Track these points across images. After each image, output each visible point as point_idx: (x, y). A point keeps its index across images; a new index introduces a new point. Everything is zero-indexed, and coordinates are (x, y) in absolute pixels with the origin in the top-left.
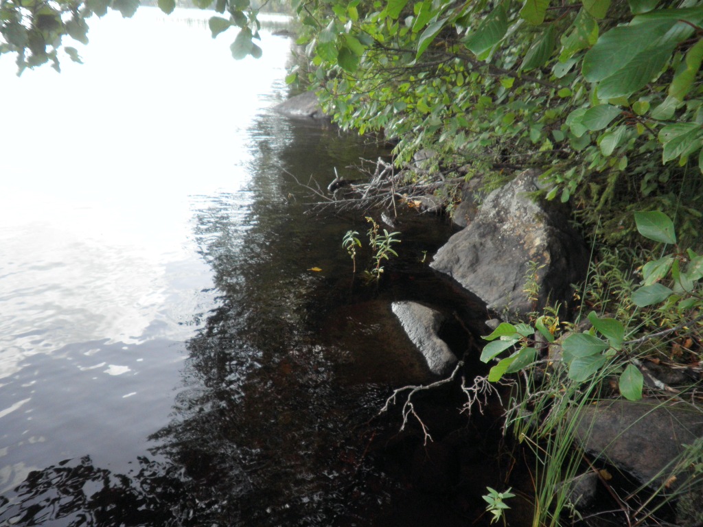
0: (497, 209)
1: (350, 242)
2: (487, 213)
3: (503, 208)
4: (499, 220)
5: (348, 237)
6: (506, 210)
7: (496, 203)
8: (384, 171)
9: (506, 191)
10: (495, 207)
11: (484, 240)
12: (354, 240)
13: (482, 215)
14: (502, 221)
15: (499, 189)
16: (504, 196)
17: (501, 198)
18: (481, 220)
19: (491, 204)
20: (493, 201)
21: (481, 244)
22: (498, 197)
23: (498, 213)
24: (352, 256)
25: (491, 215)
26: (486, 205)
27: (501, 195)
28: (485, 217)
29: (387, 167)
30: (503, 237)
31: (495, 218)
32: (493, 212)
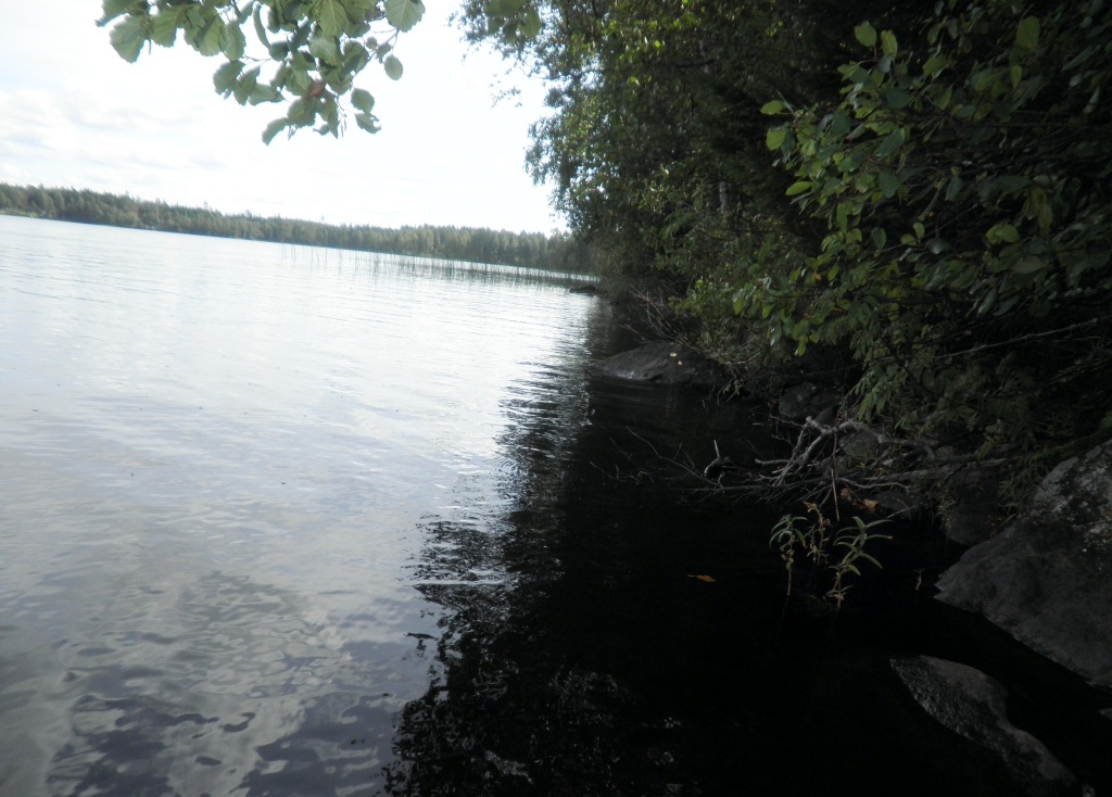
0: (1071, 497)
1: (786, 537)
2: (1048, 505)
3: (1088, 494)
4: (1077, 518)
5: (784, 526)
6: (1095, 498)
7: (1068, 485)
8: (819, 438)
9: (1092, 461)
10: (1065, 493)
11: (1047, 555)
12: (794, 533)
13: (1037, 509)
14: (1086, 520)
15: (1075, 460)
16: (1087, 470)
17: (1081, 474)
18: (1035, 518)
19: (1056, 487)
20: (1062, 482)
21: (1044, 562)
22: (1073, 473)
23: (1074, 505)
24: (788, 566)
25: (1058, 508)
26: (1045, 490)
27: (1082, 469)
28: (1044, 513)
29: (823, 431)
30: (1092, 549)
31: (1068, 515)
32: (1060, 505)
